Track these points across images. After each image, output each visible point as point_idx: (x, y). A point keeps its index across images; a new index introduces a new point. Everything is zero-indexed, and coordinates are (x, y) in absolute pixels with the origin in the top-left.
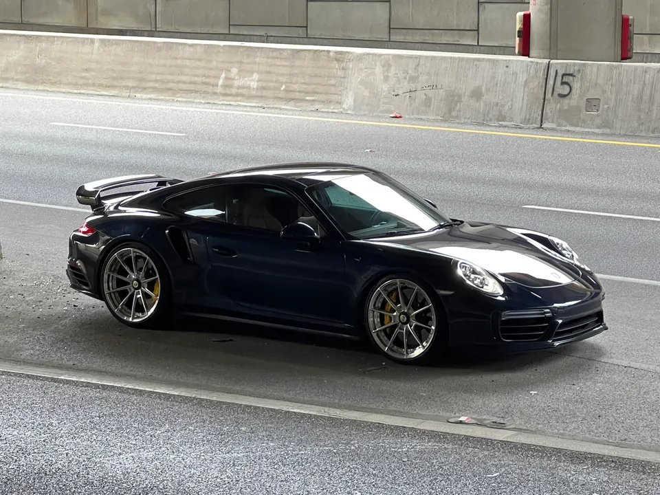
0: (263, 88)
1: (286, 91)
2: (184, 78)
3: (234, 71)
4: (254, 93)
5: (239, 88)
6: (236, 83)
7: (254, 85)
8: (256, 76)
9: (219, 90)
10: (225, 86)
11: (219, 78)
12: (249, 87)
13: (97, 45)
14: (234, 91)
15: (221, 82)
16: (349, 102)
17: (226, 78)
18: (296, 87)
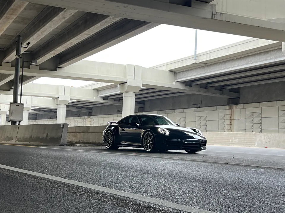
0: (239, 142)
1: (244, 142)
2: (223, 140)
3: (233, 138)
4: (237, 143)
5: (234, 142)
6: (234, 141)
7: (237, 141)
8: (238, 139)
9: (230, 143)
10: (231, 142)
11: (230, 140)
12: (236, 142)
13: (207, 134)
14: (233, 143)
15: (230, 141)
16: (256, 144)
17: (232, 140)
18: (245, 141)
